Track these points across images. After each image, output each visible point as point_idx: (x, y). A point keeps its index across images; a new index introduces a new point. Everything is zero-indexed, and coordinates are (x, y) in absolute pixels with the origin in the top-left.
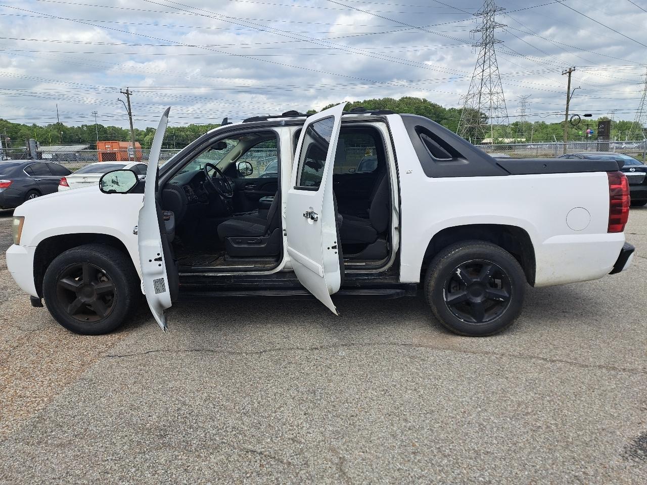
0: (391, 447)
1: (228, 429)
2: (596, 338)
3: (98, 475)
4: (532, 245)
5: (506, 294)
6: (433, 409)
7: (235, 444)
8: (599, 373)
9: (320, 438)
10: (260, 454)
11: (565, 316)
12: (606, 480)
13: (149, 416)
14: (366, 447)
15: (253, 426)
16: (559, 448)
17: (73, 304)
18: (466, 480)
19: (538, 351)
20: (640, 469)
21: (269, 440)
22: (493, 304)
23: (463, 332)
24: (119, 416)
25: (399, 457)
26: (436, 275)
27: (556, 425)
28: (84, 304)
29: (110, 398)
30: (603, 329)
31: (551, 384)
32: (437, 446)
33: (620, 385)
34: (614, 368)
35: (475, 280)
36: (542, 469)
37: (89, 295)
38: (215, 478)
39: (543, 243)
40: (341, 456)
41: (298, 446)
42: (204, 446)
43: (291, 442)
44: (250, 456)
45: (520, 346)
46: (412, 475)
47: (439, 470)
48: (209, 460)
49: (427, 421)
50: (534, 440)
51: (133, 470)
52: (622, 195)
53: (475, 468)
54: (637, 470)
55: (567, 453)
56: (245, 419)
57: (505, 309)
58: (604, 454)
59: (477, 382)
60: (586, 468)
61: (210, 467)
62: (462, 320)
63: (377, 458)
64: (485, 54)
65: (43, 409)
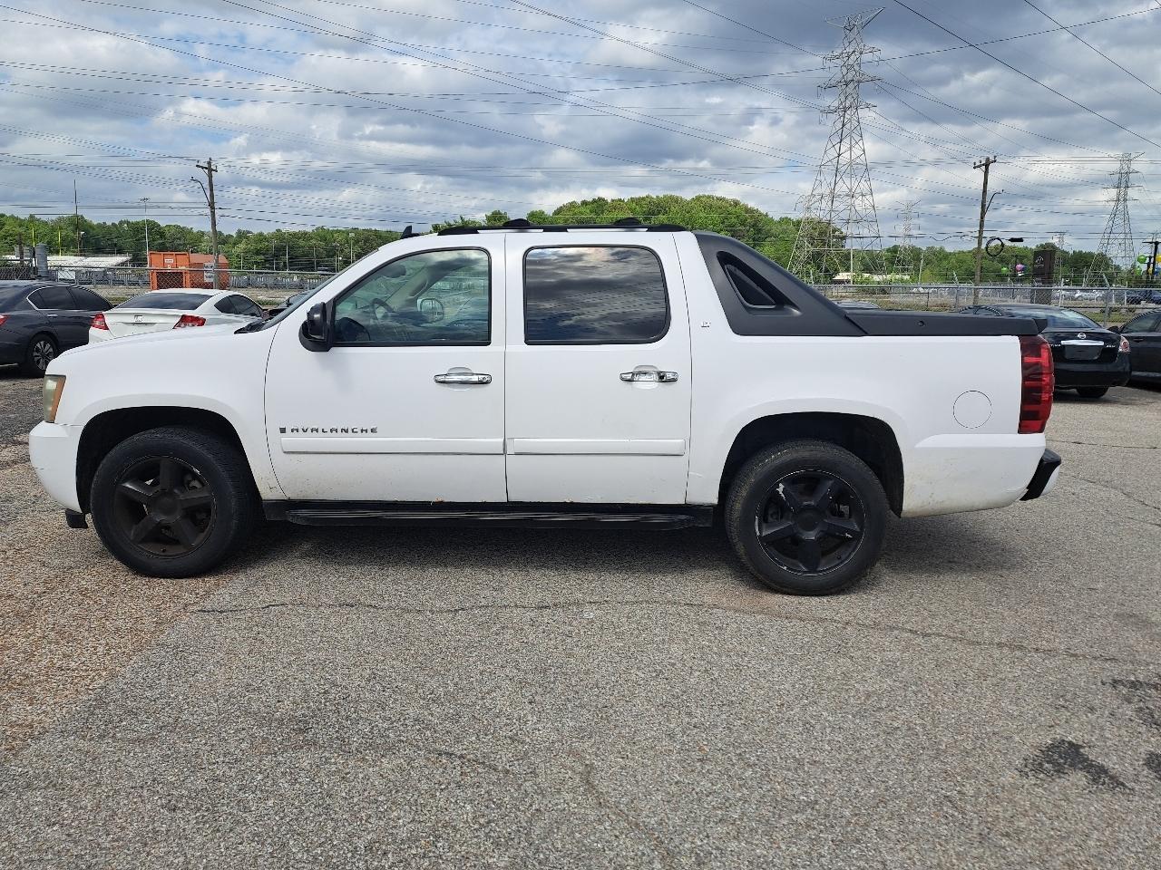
0: (665, 751)
1: (407, 721)
2: (999, 602)
3: (204, 783)
4: (898, 448)
5: (856, 528)
6: (733, 699)
7: (420, 744)
8: (996, 653)
9: (554, 736)
10: (459, 758)
11: (951, 568)
12: (992, 803)
13: (279, 701)
14: (627, 751)
15: (447, 718)
16: (925, 757)
17: (140, 525)
18: (779, 799)
19: (903, 619)
20: (1045, 789)
21: (474, 738)
22: (834, 542)
23: (786, 587)
24: (229, 701)
25: (678, 766)
26: (744, 493)
27: (924, 726)
28: (160, 526)
29: (211, 674)
30: (1010, 589)
31: (921, 668)
32: (738, 752)
33: (1028, 672)
34: (1021, 648)
35: (805, 503)
36: (896, 786)
37: (168, 511)
38: (391, 791)
39: (917, 446)
40: (587, 762)
41: (520, 747)
42: (371, 745)
43: (509, 741)
44: (444, 761)
45: (877, 611)
46: (698, 790)
47: (740, 785)
48: (381, 766)
49: (724, 717)
50: (888, 746)
51: (260, 777)
52: (1042, 374)
53: (794, 783)
54: (1040, 790)
55: (937, 765)
56: (434, 707)
57: (853, 551)
58: (993, 768)
59: (804, 663)
60: (963, 785)
61: (381, 775)
62: (785, 568)
63: (644, 765)
64: (843, 125)
65: (102, 688)
